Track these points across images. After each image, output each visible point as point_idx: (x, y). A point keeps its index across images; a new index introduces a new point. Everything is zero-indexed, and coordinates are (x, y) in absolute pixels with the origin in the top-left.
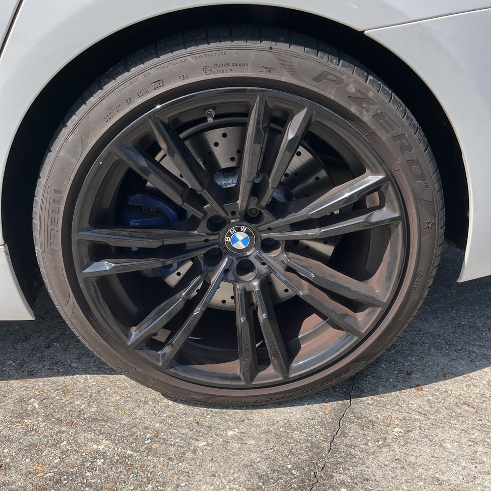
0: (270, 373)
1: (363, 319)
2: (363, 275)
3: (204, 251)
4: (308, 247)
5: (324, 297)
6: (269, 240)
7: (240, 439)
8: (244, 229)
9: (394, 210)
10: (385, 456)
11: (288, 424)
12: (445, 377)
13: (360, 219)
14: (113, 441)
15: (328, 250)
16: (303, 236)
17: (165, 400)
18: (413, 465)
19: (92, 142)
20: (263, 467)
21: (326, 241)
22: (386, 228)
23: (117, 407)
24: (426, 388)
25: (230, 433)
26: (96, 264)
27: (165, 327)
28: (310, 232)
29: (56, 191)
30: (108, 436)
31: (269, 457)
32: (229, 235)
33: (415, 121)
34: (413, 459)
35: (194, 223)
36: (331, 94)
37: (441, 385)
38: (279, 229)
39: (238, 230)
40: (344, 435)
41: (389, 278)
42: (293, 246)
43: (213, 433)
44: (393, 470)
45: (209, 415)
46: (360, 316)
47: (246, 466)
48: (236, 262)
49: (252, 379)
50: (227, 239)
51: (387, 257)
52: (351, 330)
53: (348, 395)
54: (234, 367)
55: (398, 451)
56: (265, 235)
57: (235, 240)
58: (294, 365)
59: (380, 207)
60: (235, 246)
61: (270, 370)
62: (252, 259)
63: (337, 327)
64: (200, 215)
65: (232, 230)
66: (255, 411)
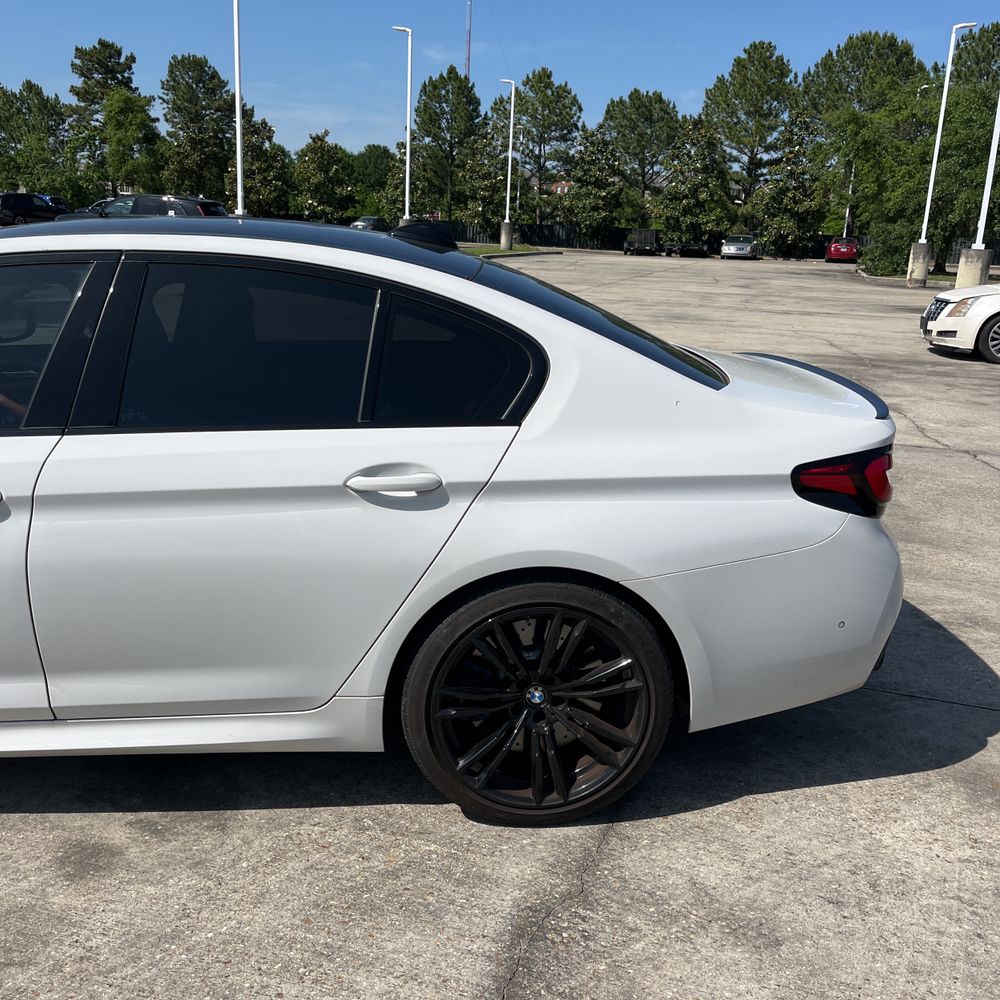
0: (554, 797)
1: (621, 756)
2: (622, 725)
3: (513, 704)
4: (583, 704)
5: (594, 740)
6: (557, 697)
7: (533, 845)
8: (540, 689)
9: (639, 682)
10: (636, 856)
11: (566, 837)
12: (686, 811)
13: (617, 687)
14: (440, 845)
15: (597, 706)
16: (580, 696)
17: (471, 822)
18: (654, 860)
19: (458, 635)
20: (551, 860)
21: (595, 699)
22: (635, 692)
23: (434, 825)
24: (670, 817)
25: (525, 842)
26: (444, 711)
27: (480, 761)
28: (586, 694)
29: (430, 663)
30: (435, 842)
31: (554, 855)
32: (530, 693)
33: (651, 627)
34: (654, 857)
35: (507, 683)
36: (600, 613)
37: (682, 816)
38: (565, 690)
39: (536, 689)
40: (608, 844)
41: (638, 726)
42: (574, 702)
43: (511, 841)
44: (640, 862)
45: (507, 832)
46: (620, 755)
47: (539, 859)
48: (533, 712)
49: (541, 801)
50: (528, 696)
51: (636, 713)
52: (613, 765)
53: (611, 820)
54: (528, 793)
55: (644, 853)
56: (554, 694)
57: (533, 696)
58: (572, 791)
59: (631, 679)
60: (533, 701)
61: (555, 795)
62: (546, 711)
63: (604, 763)
64: (512, 677)
65: (532, 690)
66: (541, 830)
